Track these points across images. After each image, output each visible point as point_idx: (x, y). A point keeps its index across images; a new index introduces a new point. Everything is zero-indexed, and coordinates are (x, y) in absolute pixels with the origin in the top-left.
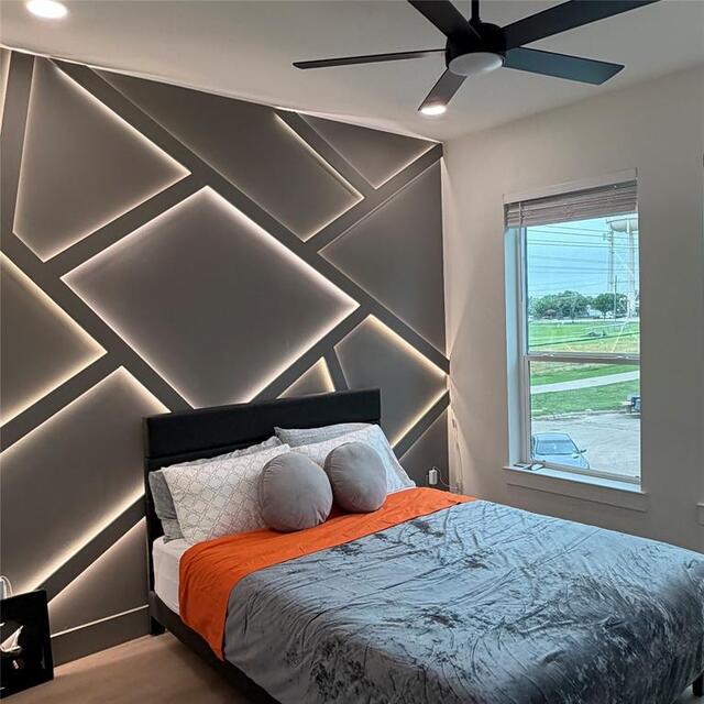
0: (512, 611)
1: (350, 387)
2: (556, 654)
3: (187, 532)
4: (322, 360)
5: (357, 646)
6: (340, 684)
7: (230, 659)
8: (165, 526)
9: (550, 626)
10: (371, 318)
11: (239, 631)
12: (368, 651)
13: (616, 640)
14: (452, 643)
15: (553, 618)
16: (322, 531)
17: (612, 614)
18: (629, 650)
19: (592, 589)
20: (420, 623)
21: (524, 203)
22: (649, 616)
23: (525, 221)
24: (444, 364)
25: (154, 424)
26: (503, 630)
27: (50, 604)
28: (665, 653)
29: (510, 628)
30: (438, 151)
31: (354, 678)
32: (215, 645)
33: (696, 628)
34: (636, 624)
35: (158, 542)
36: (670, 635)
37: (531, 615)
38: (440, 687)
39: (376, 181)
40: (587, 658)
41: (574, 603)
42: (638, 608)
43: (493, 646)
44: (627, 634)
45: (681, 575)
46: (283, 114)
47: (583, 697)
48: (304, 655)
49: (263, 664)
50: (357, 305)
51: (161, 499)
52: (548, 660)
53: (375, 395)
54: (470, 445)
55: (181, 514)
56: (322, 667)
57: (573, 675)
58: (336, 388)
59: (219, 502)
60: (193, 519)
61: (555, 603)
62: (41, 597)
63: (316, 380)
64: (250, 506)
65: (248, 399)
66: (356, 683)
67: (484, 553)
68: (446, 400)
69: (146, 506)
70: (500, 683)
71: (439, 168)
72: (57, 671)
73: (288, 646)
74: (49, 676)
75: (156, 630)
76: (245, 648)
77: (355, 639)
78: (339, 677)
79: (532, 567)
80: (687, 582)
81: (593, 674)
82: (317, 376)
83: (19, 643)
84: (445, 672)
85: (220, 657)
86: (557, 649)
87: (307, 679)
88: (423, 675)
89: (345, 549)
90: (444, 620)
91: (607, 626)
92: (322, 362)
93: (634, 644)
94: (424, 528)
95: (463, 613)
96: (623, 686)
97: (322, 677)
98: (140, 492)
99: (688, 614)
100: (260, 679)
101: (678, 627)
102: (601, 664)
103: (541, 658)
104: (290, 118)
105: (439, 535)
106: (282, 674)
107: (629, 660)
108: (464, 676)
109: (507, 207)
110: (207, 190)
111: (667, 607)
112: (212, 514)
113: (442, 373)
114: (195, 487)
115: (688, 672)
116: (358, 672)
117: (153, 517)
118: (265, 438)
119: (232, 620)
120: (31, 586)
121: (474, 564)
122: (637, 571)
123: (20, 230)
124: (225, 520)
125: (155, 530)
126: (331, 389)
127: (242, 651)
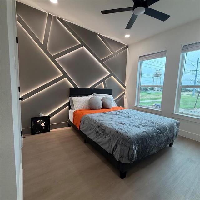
0: (136, 124)
1: (107, 88)
2: (145, 131)
3: (75, 108)
4: (103, 82)
5: (104, 126)
6: (100, 133)
7: (80, 130)
8: (72, 107)
9: (144, 127)
10: (112, 76)
11: (82, 124)
12: (107, 127)
13: (158, 131)
14: (123, 127)
15: (144, 125)
16: (100, 110)
17: (157, 126)
18: (160, 133)
19: (152, 122)
20: (117, 124)
21: (143, 56)
22: (164, 128)
23: (142, 60)
24: (125, 87)
25: (71, 89)
26: (134, 126)
27: (50, 119)
28: (167, 136)
29: (135, 126)
30: (127, 47)
31: (103, 132)
32: (78, 127)
33: (173, 132)
34: (162, 128)
35: (70, 110)
36: (168, 132)
37: (140, 125)
38: (121, 134)
39: (115, 51)
40: (152, 133)
41: (149, 124)
42: (162, 126)
43: (132, 129)
44: (160, 130)
45: (171, 122)
46: (99, 35)
47: (150, 140)
48: (94, 128)
49: (86, 130)
50: (110, 73)
51: (71, 102)
52: (144, 132)
53: (112, 90)
54: (128, 101)
55: (74, 105)
56: (97, 130)
57: (149, 136)
58: (105, 88)
59: (81, 103)
60: (76, 106)
61: (145, 123)
62: (49, 117)
63: (101, 86)
64: (87, 105)
65: (89, 87)
66: (103, 133)
67: (130, 116)
68: (124, 93)
69: (69, 104)
70: (134, 134)
71: (127, 50)
72: (51, 130)
73: (91, 127)
74: (50, 131)
75: (69, 126)
76: (83, 127)
77: (104, 125)
78: (100, 132)
79: (140, 118)
80: (172, 123)
81: (153, 136)
82: (101, 85)
83: (44, 124)
84: (122, 131)
85: (79, 129)
86: (145, 130)
87: (94, 133)
88: (117, 132)
89: (104, 113)
90: (122, 124)
91: (156, 128)
92: (102, 83)
93: (161, 132)
94: (119, 111)
95: (126, 123)
96: (158, 140)
97: (97, 132)
98: (68, 101)
99: (172, 129)
100: (85, 133)
101: (170, 131)
102: (155, 134)
103: (142, 131)
104: (100, 36)
105: (122, 113)
106: (90, 132)
107: (160, 135)
108: (126, 132)
109: (139, 57)
110: (84, 47)
111: (168, 127)
112: (80, 105)
113: (124, 89)
114: (77, 100)
115: (171, 140)
116: (104, 131)
117: (70, 106)
118: (91, 95)
119: (81, 122)
120: (47, 115)
121: (128, 117)
122: (161, 120)
123: (48, 48)
124: (82, 107)
125: (70, 108)
126: (104, 88)
127: (83, 128)
